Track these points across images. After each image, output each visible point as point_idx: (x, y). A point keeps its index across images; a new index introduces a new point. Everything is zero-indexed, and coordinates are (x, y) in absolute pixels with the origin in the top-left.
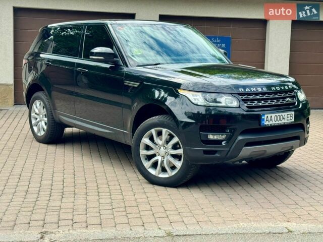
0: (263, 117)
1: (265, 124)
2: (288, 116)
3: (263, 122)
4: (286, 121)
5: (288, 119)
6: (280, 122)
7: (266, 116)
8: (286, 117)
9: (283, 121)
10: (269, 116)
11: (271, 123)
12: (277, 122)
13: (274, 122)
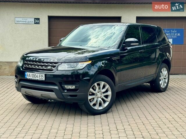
0: (26, 74)
1: (27, 77)
2: (40, 76)
3: (26, 76)
4: (39, 79)
5: (40, 77)
6: (35, 78)
7: (27, 73)
8: (38, 76)
9: (37, 78)
10: (29, 73)
11: (30, 77)
12: (33, 78)
13: (31, 78)
